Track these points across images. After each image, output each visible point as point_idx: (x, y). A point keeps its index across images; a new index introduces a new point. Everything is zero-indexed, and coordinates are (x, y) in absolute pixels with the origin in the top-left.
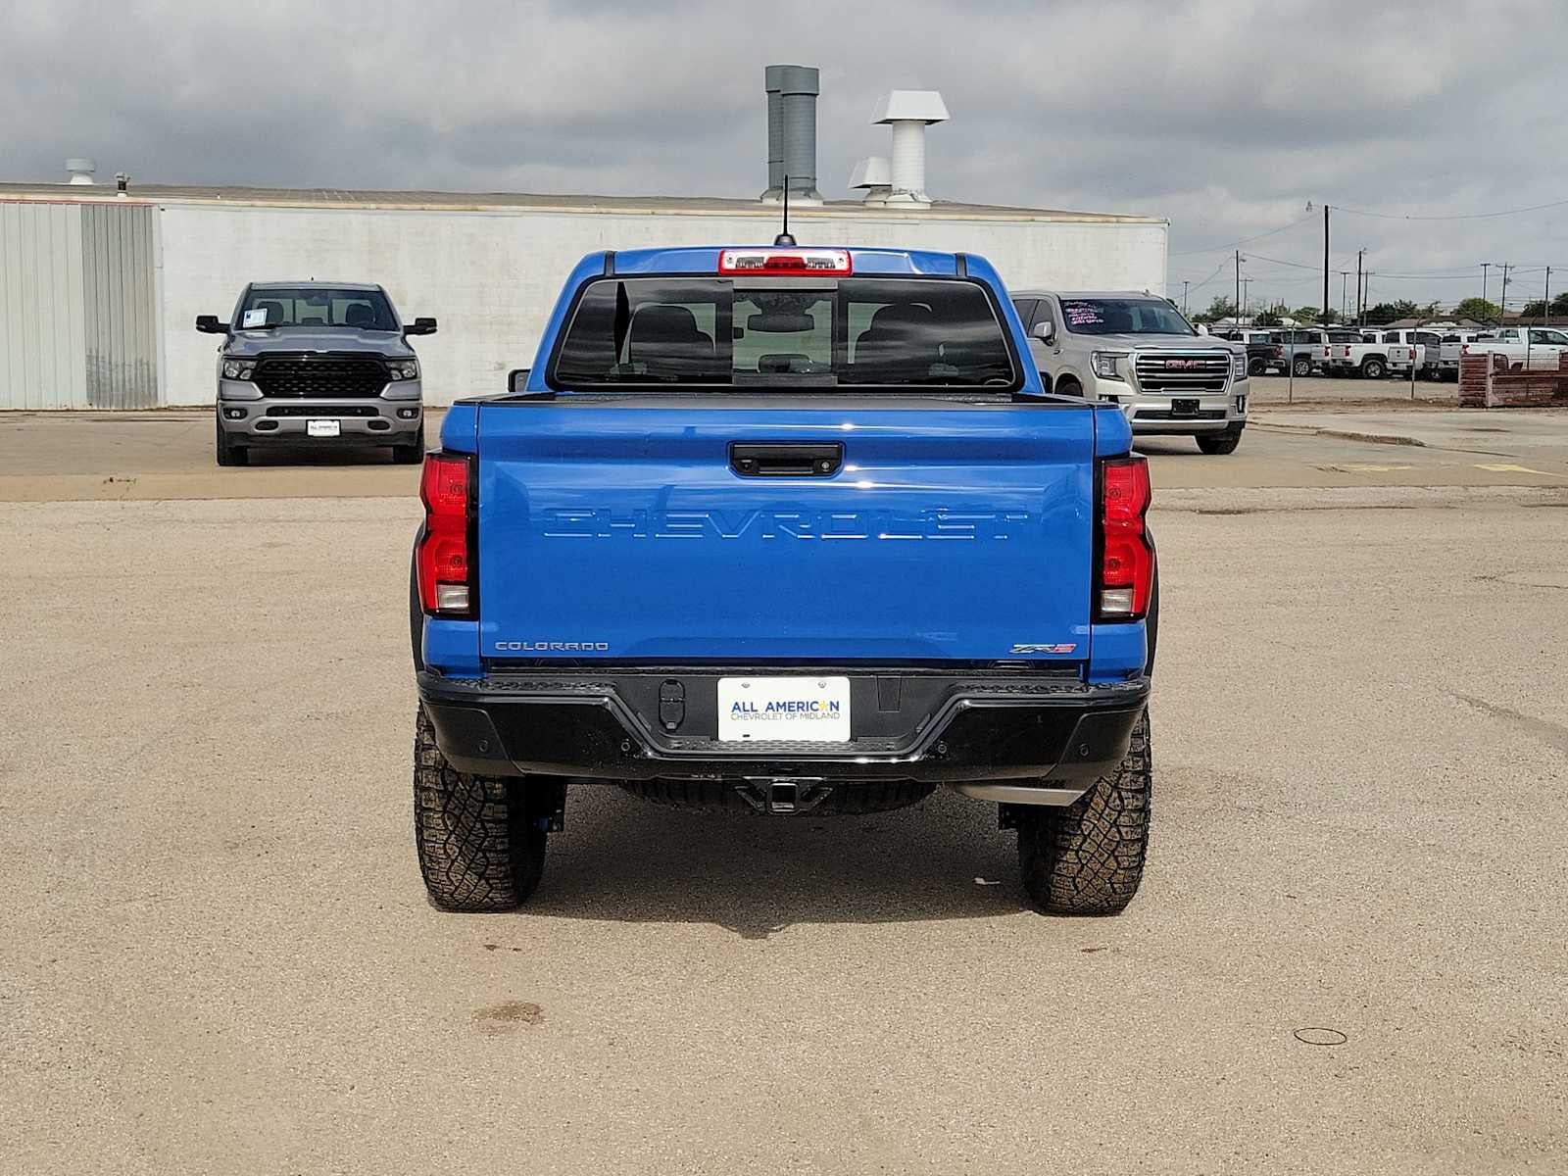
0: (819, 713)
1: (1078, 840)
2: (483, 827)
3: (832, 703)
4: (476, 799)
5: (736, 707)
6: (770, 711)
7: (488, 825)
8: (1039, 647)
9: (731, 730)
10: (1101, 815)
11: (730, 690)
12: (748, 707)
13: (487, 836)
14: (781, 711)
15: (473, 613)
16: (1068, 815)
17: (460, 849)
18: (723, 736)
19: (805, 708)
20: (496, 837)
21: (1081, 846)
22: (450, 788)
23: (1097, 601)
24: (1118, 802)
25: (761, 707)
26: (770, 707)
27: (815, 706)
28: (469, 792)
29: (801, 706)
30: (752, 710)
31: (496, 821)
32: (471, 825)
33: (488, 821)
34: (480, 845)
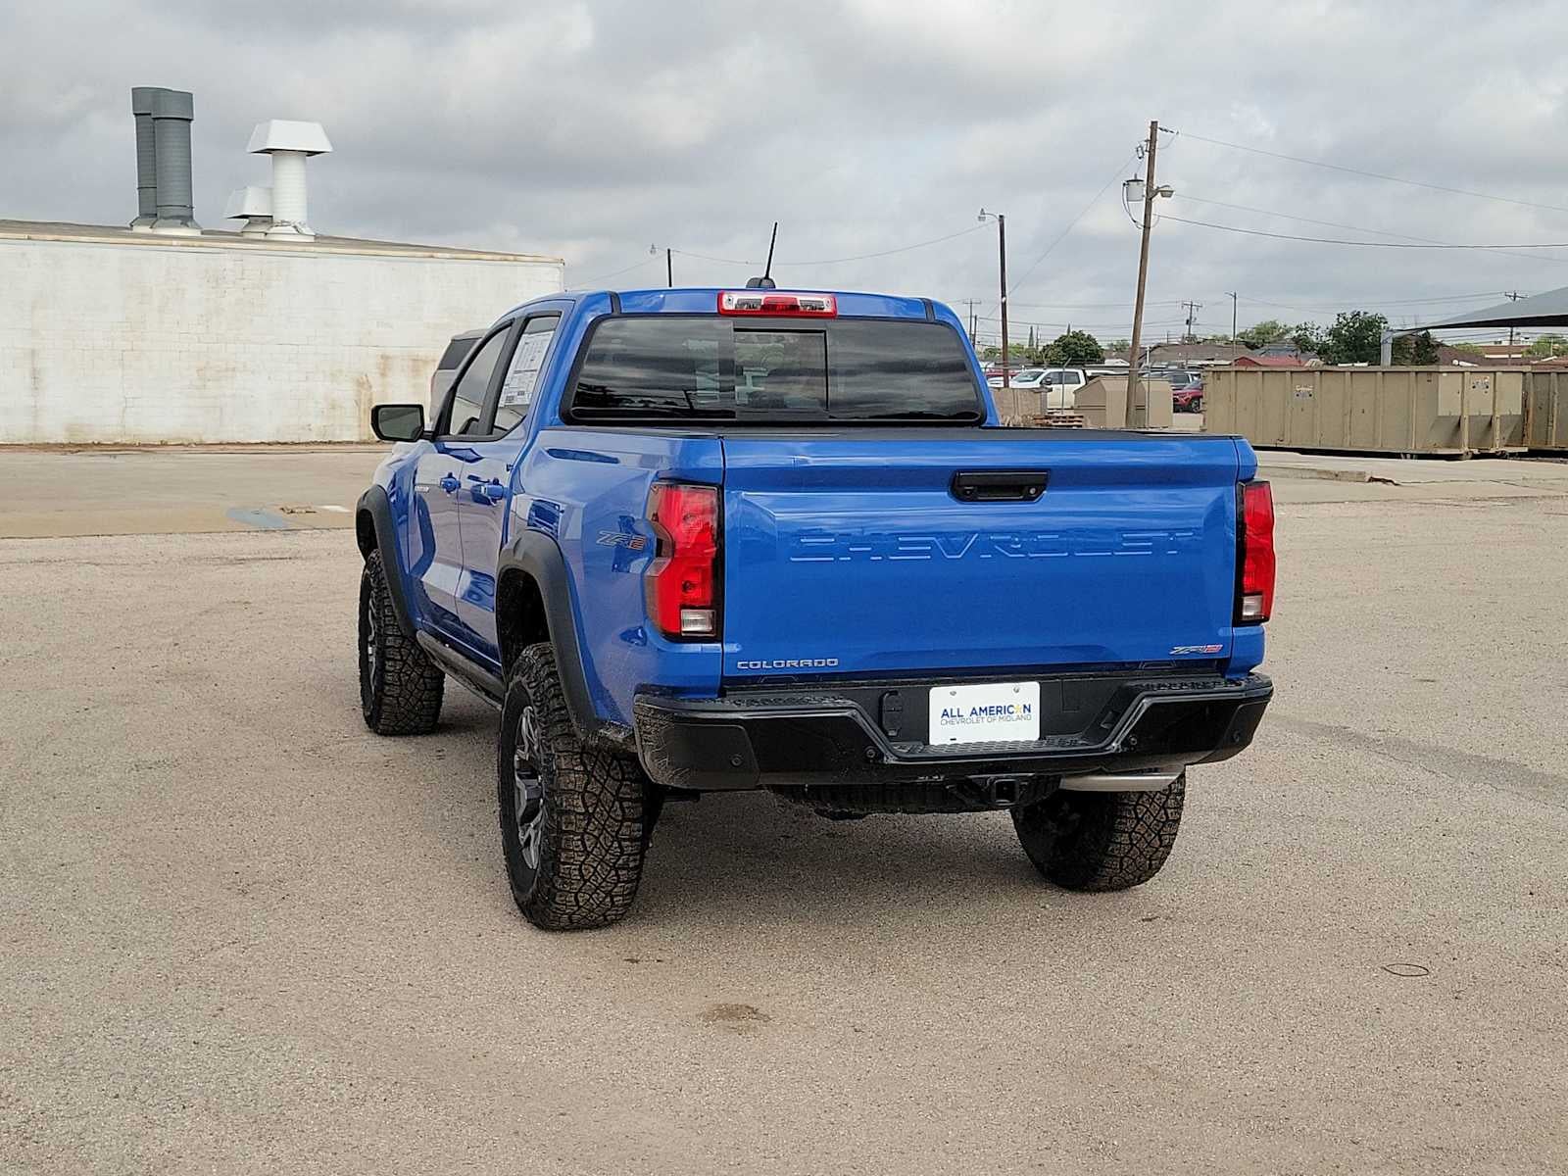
0: (1014, 716)
2: (620, 846)
3: (1025, 707)
4: (614, 820)
5: (945, 713)
6: (974, 716)
7: (625, 844)
8: (1192, 648)
9: (942, 734)
10: (1153, 799)
11: (941, 698)
12: (955, 713)
13: (622, 853)
14: (983, 715)
15: (717, 635)
16: (1126, 801)
17: (595, 868)
18: (933, 741)
19: (1003, 712)
20: (629, 855)
21: (1134, 828)
22: (591, 810)
23: (1238, 606)
25: (966, 712)
26: (974, 712)
27: (1011, 710)
28: (608, 813)
29: (999, 710)
30: (959, 716)
31: (632, 840)
32: (609, 844)
33: (624, 840)
34: (615, 863)
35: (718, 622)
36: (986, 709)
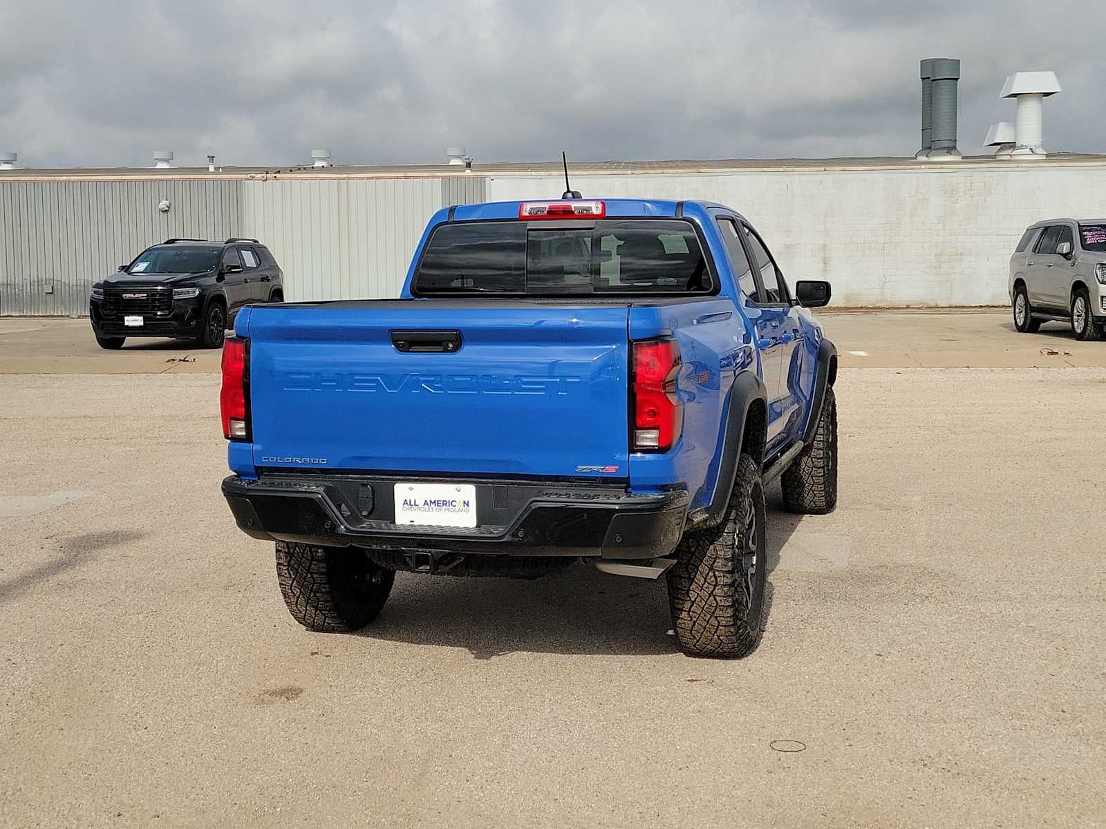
0: (457, 508)
1: (687, 605)
2: (312, 577)
3: (464, 502)
4: (307, 559)
5: (406, 503)
6: (426, 506)
7: (315, 576)
8: (595, 468)
9: (404, 518)
10: (702, 587)
11: (402, 491)
12: (412, 503)
13: (315, 583)
14: (433, 506)
15: (248, 438)
16: (680, 587)
17: (300, 590)
18: (398, 522)
19: (448, 505)
20: (320, 583)
21: (690, 608)
22: (291, 550)
23: (632, 438)
24: (713, 579)
25: (420, 503)
26: (426, 503)
27: (454, 503)
28: (302, 554)
29: (445, 503)
30: (416, 505)
31: (320, 573)
32: (305, 575)
33: (315, 573)
34: (312, 588)
35: (248, 428)
36: (435, 501)
